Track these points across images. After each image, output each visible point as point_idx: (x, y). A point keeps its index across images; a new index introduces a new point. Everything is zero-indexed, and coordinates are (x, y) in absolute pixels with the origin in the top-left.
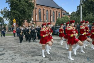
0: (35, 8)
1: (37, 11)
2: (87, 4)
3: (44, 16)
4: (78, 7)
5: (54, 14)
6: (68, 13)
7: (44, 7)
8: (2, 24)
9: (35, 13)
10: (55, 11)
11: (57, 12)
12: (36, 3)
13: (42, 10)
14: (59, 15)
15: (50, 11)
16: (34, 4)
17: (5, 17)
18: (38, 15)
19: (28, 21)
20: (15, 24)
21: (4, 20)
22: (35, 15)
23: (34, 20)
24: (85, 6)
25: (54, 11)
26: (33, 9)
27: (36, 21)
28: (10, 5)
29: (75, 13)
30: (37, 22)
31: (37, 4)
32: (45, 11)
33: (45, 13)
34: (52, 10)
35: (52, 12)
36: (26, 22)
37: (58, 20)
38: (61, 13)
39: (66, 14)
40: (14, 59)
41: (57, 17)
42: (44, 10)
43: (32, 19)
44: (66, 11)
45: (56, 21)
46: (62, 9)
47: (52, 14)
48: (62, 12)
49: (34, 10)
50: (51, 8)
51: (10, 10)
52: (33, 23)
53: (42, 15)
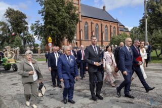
0: (80, 21)
1: (82, 25)
2: (153, 17)
3: (92, 33)
4: (140, 21)
5: (106, 30)
6: (127, 29)
7: (92, 19)
8: (31, 45)
9: (80, 29)
10: (108, 25)
11: (110, 26)
12: (80, 14)
13: (90, 24)
14: (115, 32)
15: (102, 25)
16: (79, 16)
17: (36, 34)
18: (84, 32)
19: (70, 40)
20: (50, 45)
21: (34, 39)
22: (80, 32)
23: (78, 39)
24: (150, 19)
25: (106, 26)
26: (77, 23)
27: (80, 40)
28: (43, 17)
29: (136, 28)
30: (82, 42)
31: (82, 16)
32: (94, 26)
33: (94, 29)
34: (104, 24)
35: (104, 27)
36: (66, 41)
37: (112, 39)
38: (116, 28)
39: (125, 30)
40: (52, 94)
41: (111, 34)
42: (92, 23)
43: (75, 37)
44: (123, 26)
45: (109, 40)
47: (104, 30)
48: (118, 28)
49: (78, 25)
50: (102, 21)
51: (43, 25)
52: (77, 43)
53: (90, 32)
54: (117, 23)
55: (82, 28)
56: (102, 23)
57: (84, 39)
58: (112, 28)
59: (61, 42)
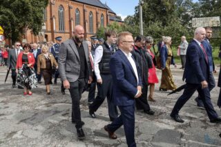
0: (51, 4)
1: (55, 10)
3: (70, 21)
4: (136, 8)
5: (91, 19)
6: (119, 18)
7: (70, 2)
9: (51, 14)
10: (94, 11)
11: (97, 13)
13: (66, 9)
14: (102, 21)
15: (84, 11)
18: (57, 19)
19: (35, 32)
22: (51, 19)
23: (49, 29)
24: (149, 7)
25: (91, 13)
26: (46, 5)
27: (52, 32)
29: (131, 17)
32: (73, 11)
33: (73, 16)
34: (88, 10)
35: (87, 14)
37: (99, 31)
38: (105, 17)
39: (115, 19)
40: (3, 115)
41: (97, 25)
42: (70, 8)
43: (44, 28)
44: (115, 14)
45: (95, 32)
46: (107, 9)
47: (87, 18)
48: (107, 15)
49: (48, 8)
50: (85, 5)
52: (46, 36)
53: (67, 20)
54: (106, 9)
55: (55, 13)
56: (85, 8)
57: (58, 30)
58: (99, 16)
59: (20, 34)
